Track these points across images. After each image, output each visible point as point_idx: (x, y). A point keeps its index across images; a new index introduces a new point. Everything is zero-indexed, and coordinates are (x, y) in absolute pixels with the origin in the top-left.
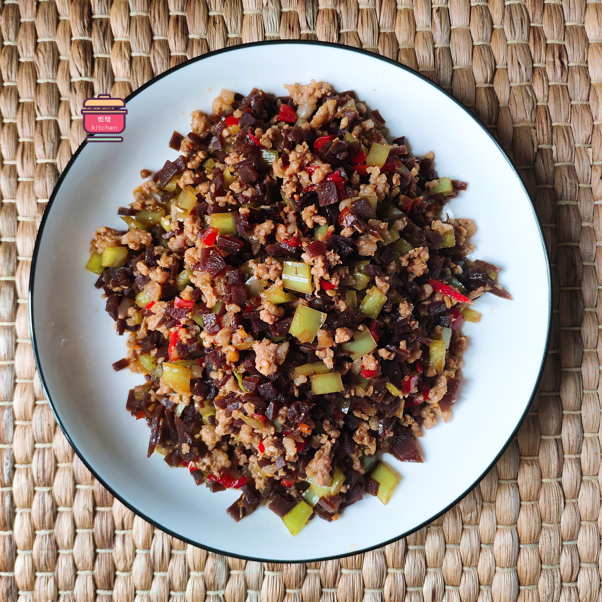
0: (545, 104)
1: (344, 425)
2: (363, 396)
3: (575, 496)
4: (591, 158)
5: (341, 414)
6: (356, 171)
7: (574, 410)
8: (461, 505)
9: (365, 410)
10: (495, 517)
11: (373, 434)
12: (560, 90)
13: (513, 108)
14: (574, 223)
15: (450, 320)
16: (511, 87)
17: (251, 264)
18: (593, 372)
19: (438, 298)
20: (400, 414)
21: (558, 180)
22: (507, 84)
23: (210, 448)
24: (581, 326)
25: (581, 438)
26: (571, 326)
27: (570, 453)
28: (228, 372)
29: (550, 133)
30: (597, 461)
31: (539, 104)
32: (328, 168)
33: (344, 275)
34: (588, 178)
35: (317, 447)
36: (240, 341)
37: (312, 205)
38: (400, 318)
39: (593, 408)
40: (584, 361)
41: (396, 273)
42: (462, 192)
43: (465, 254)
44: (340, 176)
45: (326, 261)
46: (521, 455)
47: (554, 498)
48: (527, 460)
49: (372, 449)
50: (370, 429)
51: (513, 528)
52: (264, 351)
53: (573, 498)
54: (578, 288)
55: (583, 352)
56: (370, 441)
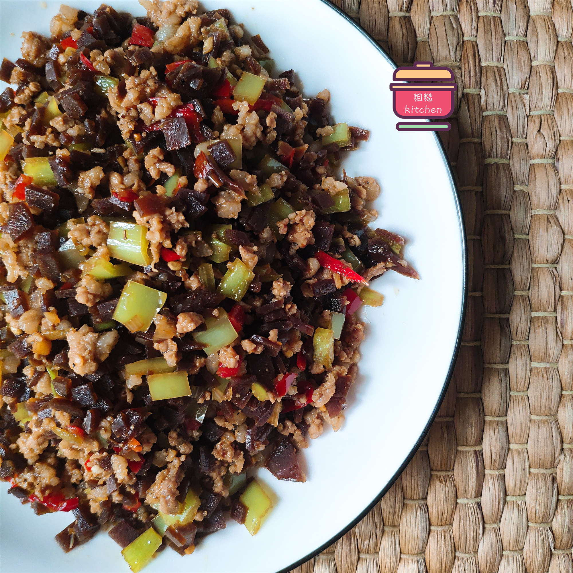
0: (473, 39)
1: (200, 437)
2: (221, 401)
3: (497, 520)
4: (527, 107)
5: (196, 424)
6: (218, 107)
7: (498, 416)
8: (357, 530)
9: (228, 417)
10: (398, 545)
11: (238, 447)
12: (492, 22)
13: (433, 42)
14: (505, 185)
15: (343, 302)
16: (432, 17)
17: (70, 225)
18: (522, 370)
19: (326, 276)
20: (275, 422)
21: (486, 132)
22: (427, 13)
23: (30, 462)
24: (509, 313)
25: (506, 449)
26: (497, 313)
27: (492, 468)
28: (39, 368)
29: (478, 74)
30: (525, 478)
31: (465, 39)
32: (175, 100)
33: (194, 242)
34: (523, 131)
35: (162, 465)
36: (51, 328)
37: (155, 148)
38: (274, 300)
39: (521, 414)
40: (512, 356)
41: (273, 241)
42: (363, 142)
43: (367, 221)
44: (194, 111)
45: (165, 223)
46: (431, 470)
47: (471, 523)
48: (440, 477)
49: (239, 465)
50: (235, 441)
51: (420, 558)
52: (79, 343)
53: (495, 523)
54: (507, 267)
55: (511, 345)
56: (236, 455)
